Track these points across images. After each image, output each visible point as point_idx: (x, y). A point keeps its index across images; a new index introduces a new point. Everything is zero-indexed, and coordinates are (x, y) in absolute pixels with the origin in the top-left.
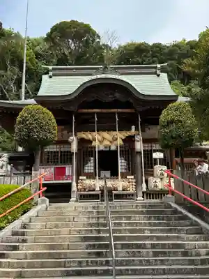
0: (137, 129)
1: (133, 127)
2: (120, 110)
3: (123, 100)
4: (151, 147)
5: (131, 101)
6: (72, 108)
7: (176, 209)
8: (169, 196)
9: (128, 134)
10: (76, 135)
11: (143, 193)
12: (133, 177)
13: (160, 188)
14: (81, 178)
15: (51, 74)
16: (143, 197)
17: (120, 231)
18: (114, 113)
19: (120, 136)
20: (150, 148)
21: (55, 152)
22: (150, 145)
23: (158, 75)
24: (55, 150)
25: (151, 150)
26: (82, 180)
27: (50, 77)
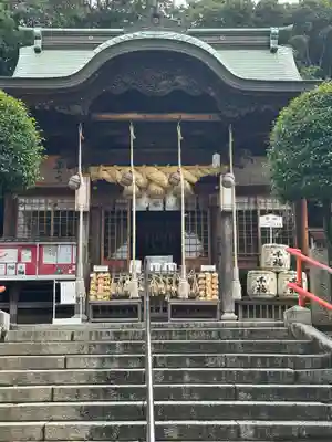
0: (225, 160)
1: (216, 158)
2: (185, 116)
3: (196, 92)
4: (255, 203)
5: (212, 94)
6: (77, 109)
7: (315, 340)
8: (298, 308)
9: (205, 171)
10: (85, 172)
11: (237, 304)
12: (213, 268)
13: (273, 292)
14: (96, 268)
15: (38, 43)
16: (236, 313)
17: (178, 394)
18: (173, 124)
19: (186, 176)
20: (252, 207)
21: (42, 213)
22: (252, 200)
23: (274, 51)
24: (43, 208)
25: (255, 212)
26: (98, 273)
27: (37, 51)
